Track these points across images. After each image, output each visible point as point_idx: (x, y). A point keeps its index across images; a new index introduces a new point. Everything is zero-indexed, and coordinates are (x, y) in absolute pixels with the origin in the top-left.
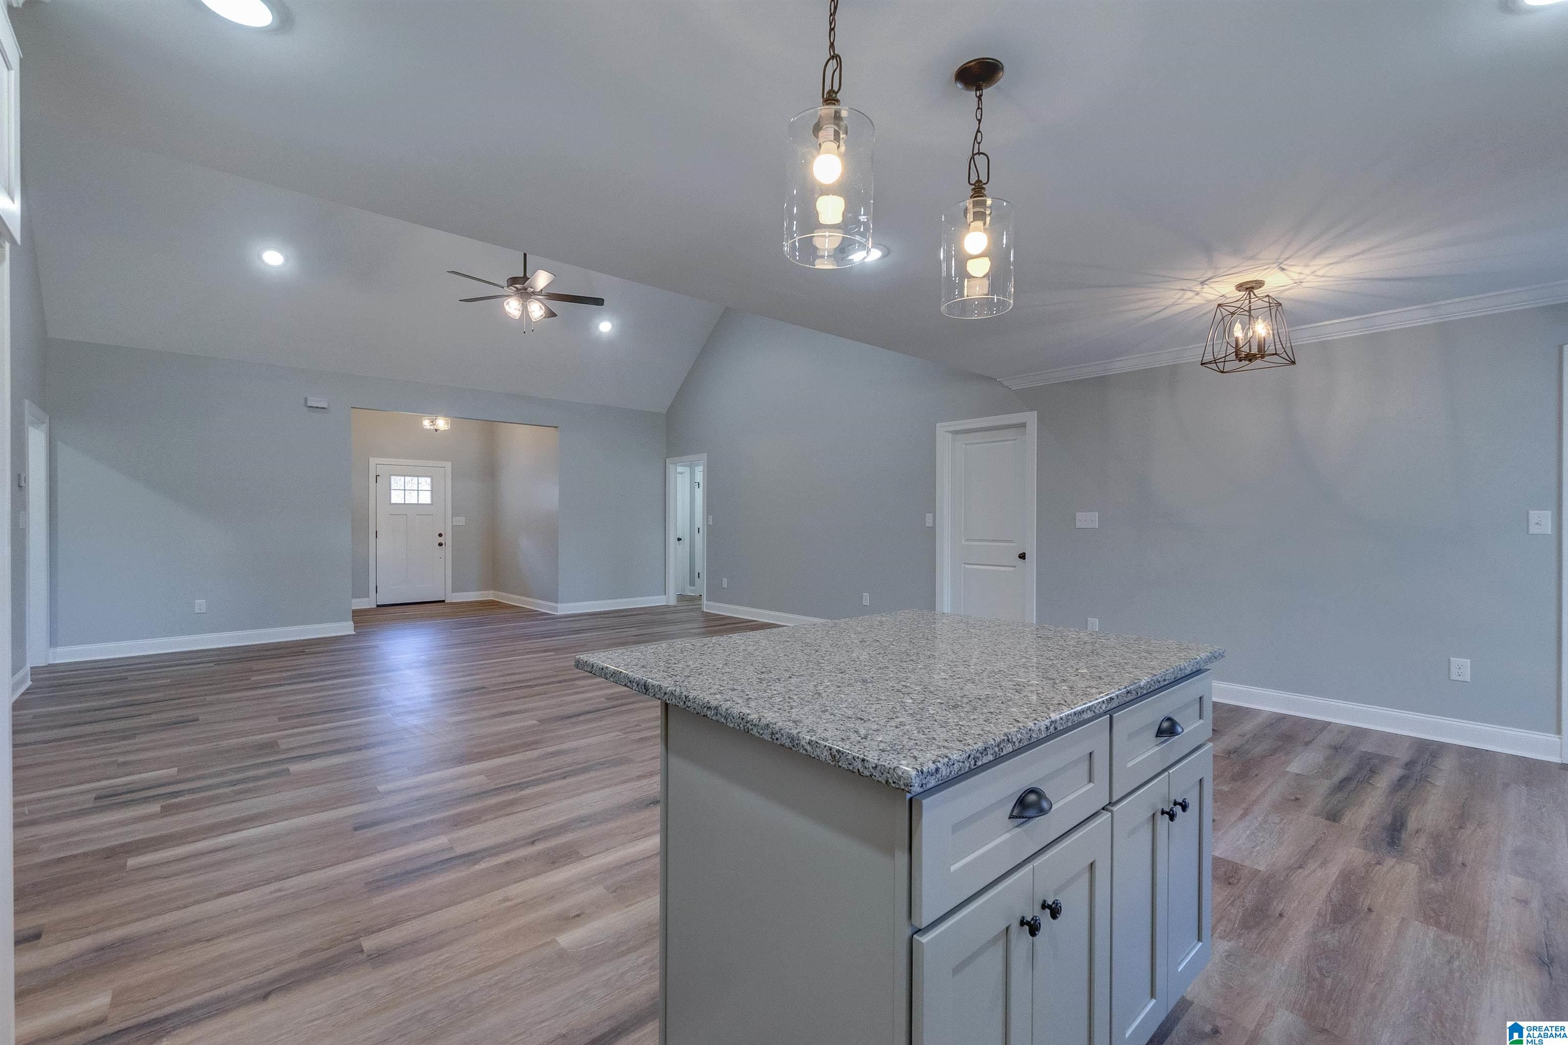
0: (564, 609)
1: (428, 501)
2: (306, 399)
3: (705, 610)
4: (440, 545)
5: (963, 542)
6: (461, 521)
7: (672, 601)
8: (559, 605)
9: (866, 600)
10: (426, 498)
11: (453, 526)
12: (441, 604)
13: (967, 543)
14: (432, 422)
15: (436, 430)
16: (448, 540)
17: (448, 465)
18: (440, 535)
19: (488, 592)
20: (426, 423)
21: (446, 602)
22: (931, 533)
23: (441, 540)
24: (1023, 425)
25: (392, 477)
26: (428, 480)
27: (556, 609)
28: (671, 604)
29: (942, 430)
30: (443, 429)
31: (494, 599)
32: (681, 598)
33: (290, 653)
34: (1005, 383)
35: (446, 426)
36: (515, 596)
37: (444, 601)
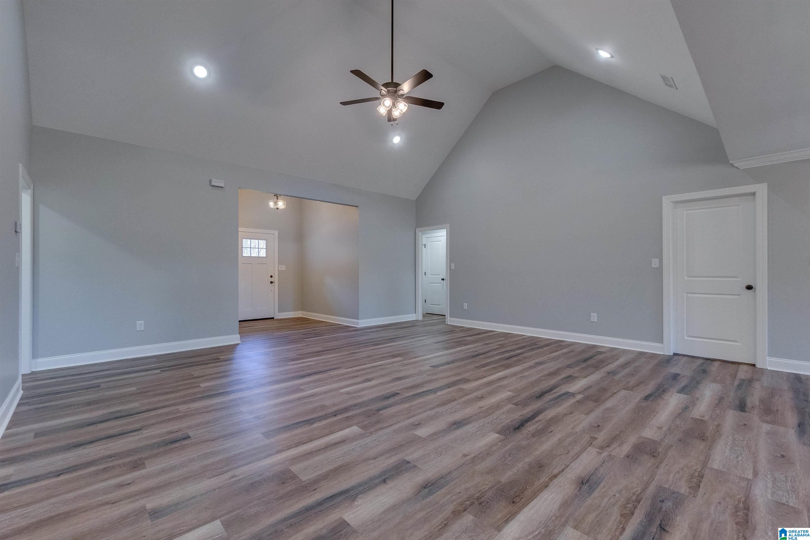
0: (363, 323)
1: (265, 256)
2: (210, 181)
3: (449, 323)
4: (271, 282)
5: (686, 278)
6: (283, 268)
7: (420, 318)
8: (359, 321)
9: (594, 317)
10: (263, 253)
11: (279, 271)
12: (271, 320)
13: (689, 279)
14: (276, 203)
15: (277, 209)
16: (276, 279)
17: (276, 233)
18: (271, 277)
19: (298, 312)
20: (271, 204)
21: (275, 318)
22: (659, 272)
23: (272, 280)
24: (754, 194)
25: (244, 240)
26: (264, 241)
27: (358, 324)
28: (420, 319)
29: (667, 202)
30: (282, 208)
31: (302, 316)
32: (428, 315)
33: (212, 360)
34: (736, 165)
35: (283, 206)
36: (319, 315)
37: (273, 318)
